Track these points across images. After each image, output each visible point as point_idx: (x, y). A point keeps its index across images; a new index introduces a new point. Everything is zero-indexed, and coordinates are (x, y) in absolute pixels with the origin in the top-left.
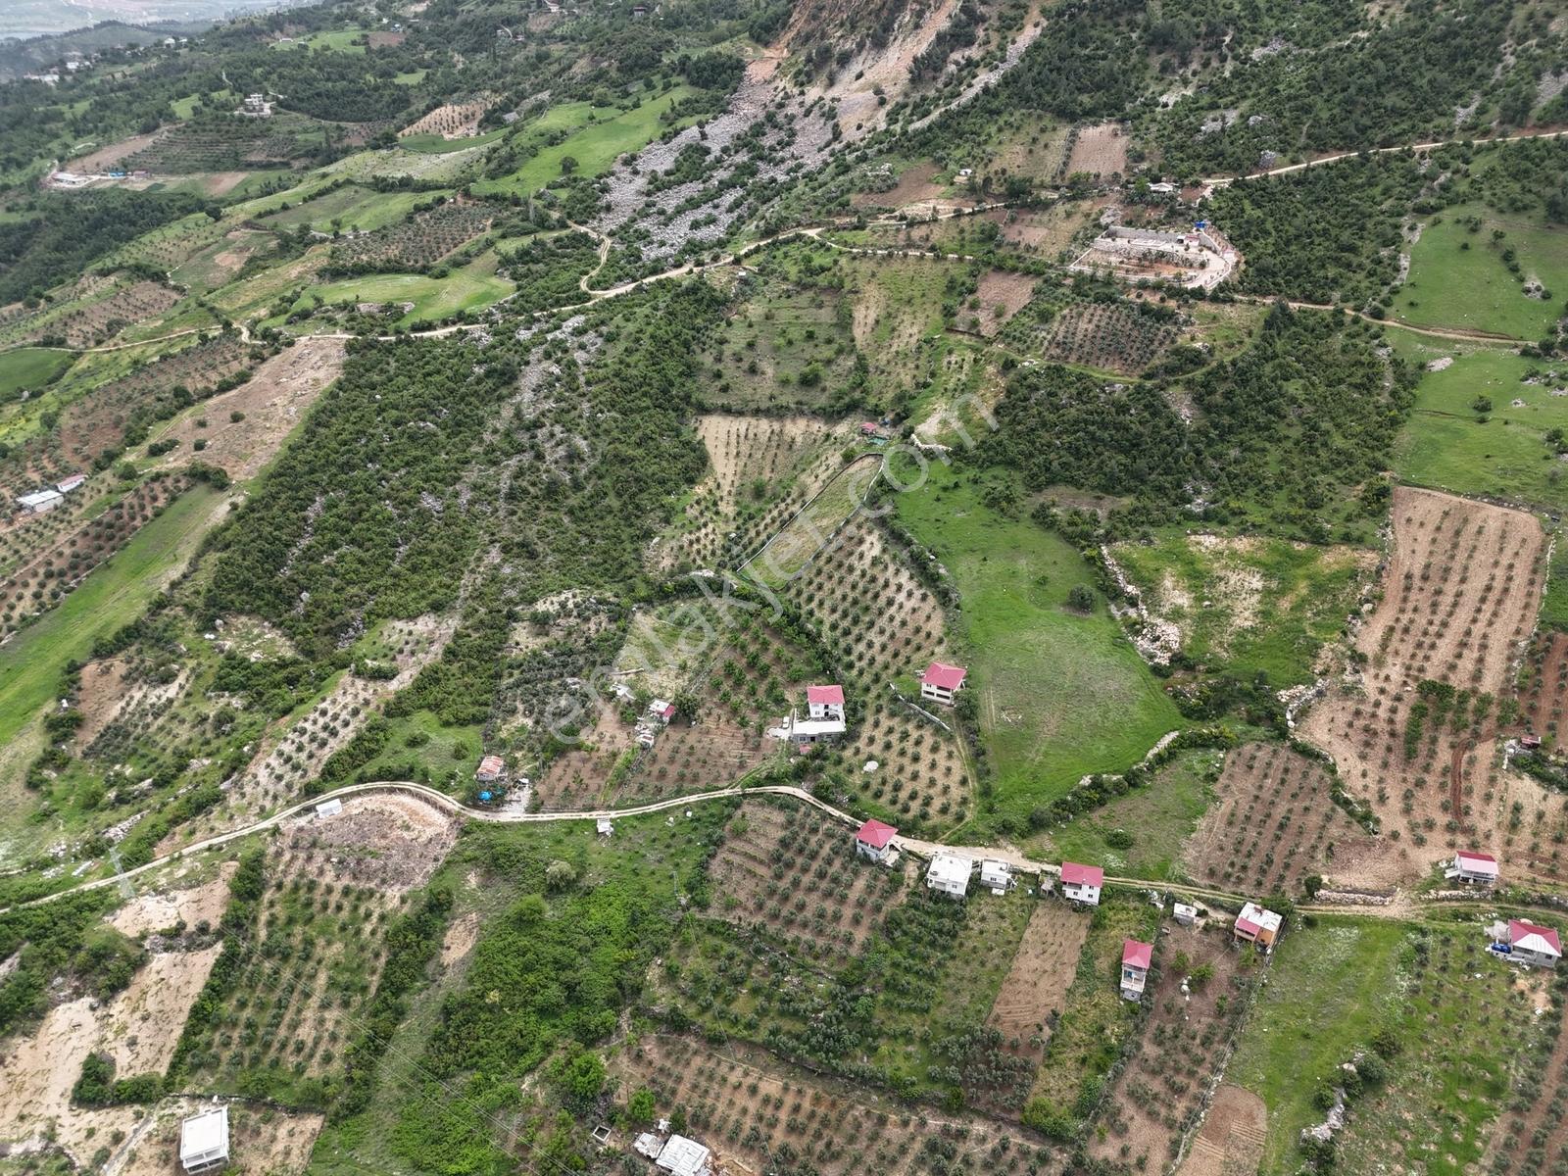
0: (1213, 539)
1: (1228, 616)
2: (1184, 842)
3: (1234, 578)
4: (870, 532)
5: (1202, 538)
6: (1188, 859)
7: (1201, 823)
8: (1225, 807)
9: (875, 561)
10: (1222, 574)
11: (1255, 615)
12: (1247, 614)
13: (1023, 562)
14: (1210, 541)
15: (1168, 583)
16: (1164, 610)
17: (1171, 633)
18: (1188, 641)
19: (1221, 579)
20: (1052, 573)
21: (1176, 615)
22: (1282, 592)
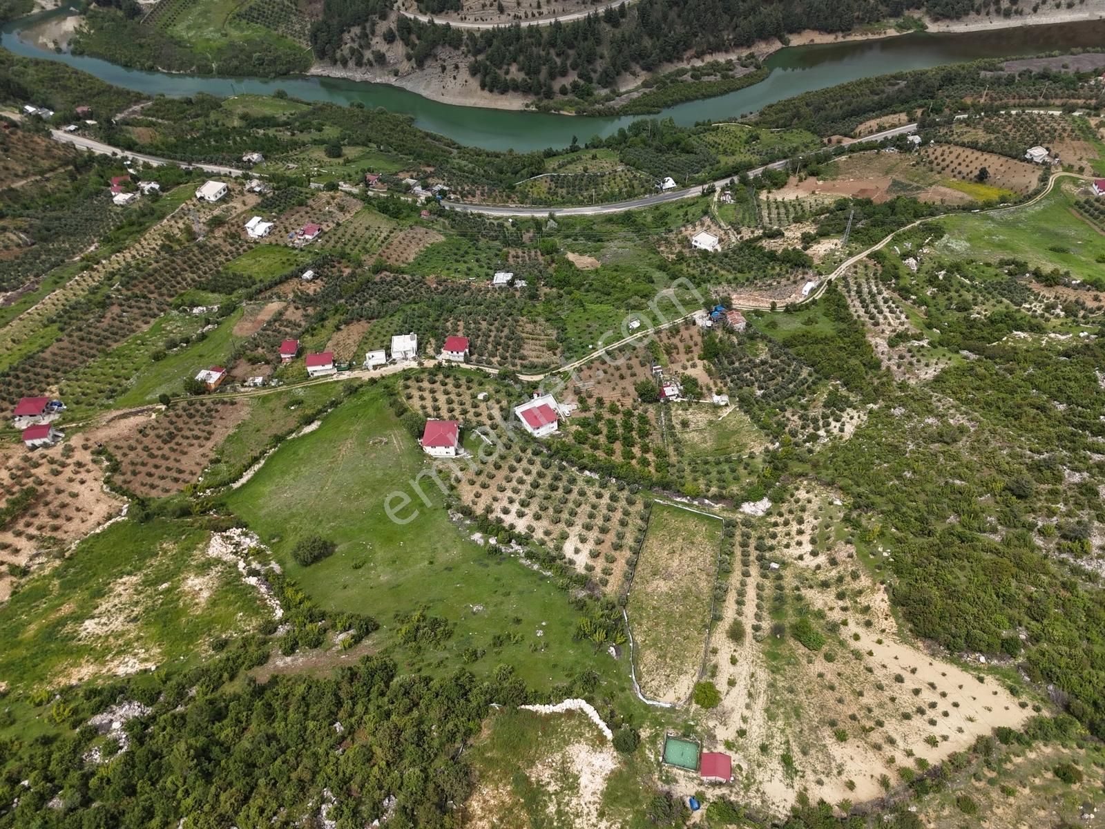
0: (121, 671)
1: (144, 582)
2: (247, 417)
3: (118, 624)
4: (589, 568)
5: (139, 667)
6: (247, 409)
7: (231, 432)
8: (210, 444)
9: (564, 537)
10: (131, 626)
11: (111, 590)
12: (119, 589)
13: (383, 578)
14: (126, 667)
15: (206, 594)
16: (219, 568)
17: (217, 547)
18: (200, 546)
19: (135, 619)
20: (347, 577)
21: (204, 567)
22: (62, 622)
